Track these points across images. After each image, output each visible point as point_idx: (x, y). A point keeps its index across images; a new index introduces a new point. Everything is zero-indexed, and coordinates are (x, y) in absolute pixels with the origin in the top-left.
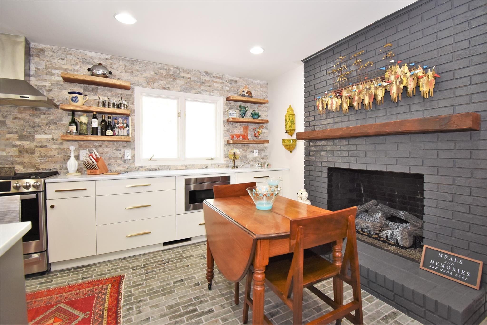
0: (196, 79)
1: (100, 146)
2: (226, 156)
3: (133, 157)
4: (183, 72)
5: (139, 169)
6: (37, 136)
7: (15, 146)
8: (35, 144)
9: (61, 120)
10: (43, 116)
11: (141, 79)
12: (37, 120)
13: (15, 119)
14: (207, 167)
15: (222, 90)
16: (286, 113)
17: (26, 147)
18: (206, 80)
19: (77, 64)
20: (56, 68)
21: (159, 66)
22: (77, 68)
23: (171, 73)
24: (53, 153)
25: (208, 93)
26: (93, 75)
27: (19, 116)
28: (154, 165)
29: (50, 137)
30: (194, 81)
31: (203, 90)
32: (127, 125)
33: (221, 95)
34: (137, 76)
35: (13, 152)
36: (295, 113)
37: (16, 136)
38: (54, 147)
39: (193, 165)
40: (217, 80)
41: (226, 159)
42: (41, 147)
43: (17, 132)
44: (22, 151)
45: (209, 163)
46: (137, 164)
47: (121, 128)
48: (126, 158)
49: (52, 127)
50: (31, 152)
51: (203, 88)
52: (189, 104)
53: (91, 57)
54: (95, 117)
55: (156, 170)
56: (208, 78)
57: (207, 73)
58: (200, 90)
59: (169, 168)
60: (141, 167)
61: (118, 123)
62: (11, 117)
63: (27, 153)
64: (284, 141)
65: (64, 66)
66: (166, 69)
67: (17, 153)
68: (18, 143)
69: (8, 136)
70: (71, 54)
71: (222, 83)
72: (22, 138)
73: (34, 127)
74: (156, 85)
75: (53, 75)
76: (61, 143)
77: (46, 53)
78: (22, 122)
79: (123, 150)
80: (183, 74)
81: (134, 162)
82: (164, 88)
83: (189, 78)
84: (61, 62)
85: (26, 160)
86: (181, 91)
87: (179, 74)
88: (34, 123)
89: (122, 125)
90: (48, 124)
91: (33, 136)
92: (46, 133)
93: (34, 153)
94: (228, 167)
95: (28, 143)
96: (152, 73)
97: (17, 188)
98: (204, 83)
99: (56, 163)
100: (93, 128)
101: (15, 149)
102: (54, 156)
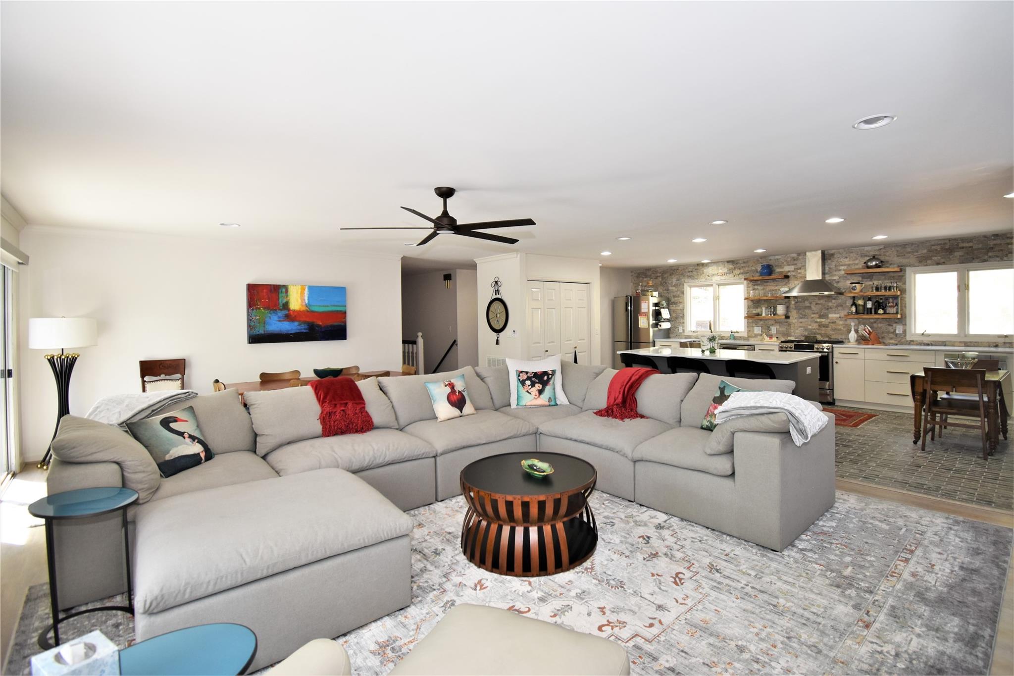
0: (980, 246)
1: (875, 322)
3: (905, 331)
4: (963, 242)
5: (911, 342)
6: (830, 316)
7: (816, 322)
8: (829, 321)
9: (846, 303)
10: (833, 301)
11: (912, 260)
12: (830, 304)
13: (816, 304)
14: (996, 346)
17: (823, 323)
18: (995, 245)
19: (857, 259)
20: (842, 265)
21: (933, 243)
22: (857, 262)
23: (947, 247)
24: (840, 327)
25: (998, 259)
26: (868, 267)
27: (819, 302)
28: (926, 340)
29: (838, 316)
30: (978, 249)
31: (990, 257)
32: (897, 305)
34: (908, 258)
35: (815, 326)
37: (817, 316)
38: (841, 323)
39: (976, 342)
42: (833, 323)
43: (817, 313)
44: (821, 325)
46: (908, 338)
47: (891, 307)
48: (897, 332)
49: (839, 308)
50: (826, 326)
51: (990, 254)
53: (867, 251)
54: (870, 299)
55: (928, 345)
56: (998, 242)
58: (986, 257)
60: (913, 341)
61: (889, 303)
62: (814, 303)
63: (824, 327)
65: (847, 263)
66: (940, 244)
67: (817, 327)
68: (818, 320)
69: (813, 316)
70: (852, 252)
72: (821, 317)
73: (828, 309)
74: (929, 262)
75: (840, 270)
76: (846, 320)
77: (835, 256)
78: (821, 306)
79: (894, 325)
80: (961, 245)
81: (905, 336)
82: (938, 264)
83: (971, 247)
84: (846, 259)
85: (823, 332)
86: (960, 263)
87: (957, 245)
88: (828, 306)
89: (892, 304)
90: (837, 307)
91: (828, 315)
92: (835, 313)
93: (827, 327)
95: (824, 320)
96: (925, 251)
97: (818, 348)
98: (992, 248)
99: (842, 334)
100: (868, 308)
101: (817, 324)
102: (840, 329)
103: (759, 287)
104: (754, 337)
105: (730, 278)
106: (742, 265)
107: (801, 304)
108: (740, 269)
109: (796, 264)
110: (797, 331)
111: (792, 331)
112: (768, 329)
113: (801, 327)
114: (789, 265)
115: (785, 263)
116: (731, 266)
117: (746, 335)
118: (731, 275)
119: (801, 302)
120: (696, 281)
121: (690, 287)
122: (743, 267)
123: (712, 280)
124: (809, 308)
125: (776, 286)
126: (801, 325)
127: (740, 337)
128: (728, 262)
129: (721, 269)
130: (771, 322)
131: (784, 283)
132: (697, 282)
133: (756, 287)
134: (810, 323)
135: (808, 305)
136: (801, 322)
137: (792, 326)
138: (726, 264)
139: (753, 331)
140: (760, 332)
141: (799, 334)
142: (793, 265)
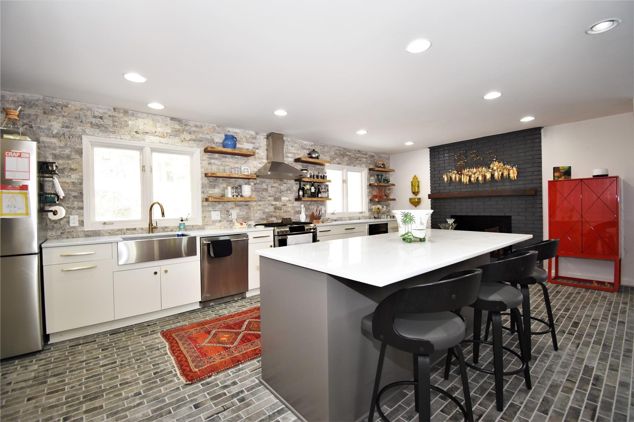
0: (354, 156)
1: (310, 204)
2: (370, 210)
3: (325, 211)
4: (348, 152)
5: (327, 220)
6: (283, 198)
7: (272, 205)
8: (281, 203)
9: (293, 188)
10: (284, 185)
11: (328, 158)
12: (282, 188)
13: (272, 187)
14: (360, 219)
15: (367, 163)
16: (411, 180)
17: (278, 206)
18: (359, 157)
19: (298, 150)
20: (290, 153)
21: (336, 148)
22: (299, 152)
23: (342, 153)
24: (289, 209)
25: (359, 166)
26: (311, 157)
28: (334, 217)
29: (287, 199)
30: (353, 158)
31: (357, 164)
32: (328, 190)
33: (366, 167)
34: (326, 156)
35: (271, 209)
36: (419, 180)
37: (273, 198)
38: (290, 205)
39: (353, 217)
40: (364, 156)
41: (369, 213)
42: (284, 205)
43: (273, 196)
44: (276, 208)
45: (361, 215)
46: (326, 217)
47: (324, 192)
48: (322, 212)
49: (289, 192)
51: (357, 162)
52: (349, 173)
53: (305, 145)
54: (313, 185)
55: (336, 220)
57: (359, 151)
58: (355, 164)
59: (341, 219)
60: (328, 218)
61: (322, 189)
62: (270, 186)
63: (278, 209)
64: (410, 199)
65: (293, 151)
66: (339, 150)
67: (273, 210)
68: (274, 203)
69: (269, 198)
70: (296, 143)
71: (367, 158)
72: (276, 199)
73: (281, 192)
74: (335, 162)
78: (275, 189)
79: (321, 207)
80: (348, 153)
81: (324, 215)
82: (339, 164)
83: (350, 156)
84: (292, 148)
85: (278, 214)
86: (347, 165)
87: (346, 153)
88: (281, 189)
89: (324, 190)
90: (287, 190)
91: (281, 198)
92: (286, 196)
93: (281, 210)
94: (370, 218)
95: (278, 203)
96: (333, 153)
97: (307, 229)
98: (357, 158)
99: (291, 216)
100: (312, 192)
101: (273, 207)
102: (289, 212)
103: (216, 162)
104: (210, 225)
105: (174, 143)
106: (193, 129)
107: (259, 186)
108: (190, 133)
109: (254, 143)
110: (256, 215)
111: (252, 215)
112: (227, 214)
113: (259, 210)
114: (248, 142)
115: (244, 139)
116: (177, 126)
117: (200, 223)
118: (177, 140)
119: (259, 184)
120: (112, 136)
121: (94, 144)
122: (194, 132)
123: (143, 140)
124: (266, 190)
125: (236, 163)
126: (259, 208)
127: (193, 226)
128: (172, 119)
129: (161, 127)
130: (230, 205)
131: (243, 161)
132: (112, 139)
133: (212, 161)
134: (267, 206)
135: (266, 187)
136: (260, 205)
137: (252, 209)
138: (169, 121)
139: (210, 217)
140: (219, 218)
141: (258, 218)
142: (251, 143)
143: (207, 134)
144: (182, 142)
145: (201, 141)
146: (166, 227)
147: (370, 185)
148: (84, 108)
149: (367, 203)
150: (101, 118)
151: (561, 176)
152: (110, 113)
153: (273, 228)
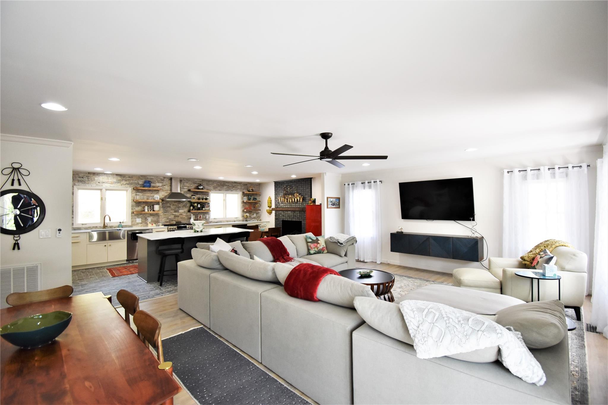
0: (231, 185)
1: (197, 214)
2: (243, 216)
3: (209, 217)
4: (226, 183)
5: (211, 222)
6: (180, 211)
7: (173, 214)
8: (179, 214)
10: (181, 204)
11: (212, 188)
12: (180, 205)
13: (173, 205)
14: (235, 221)
15: (241, 189)
16: (268, 199)
17: (176, 215)
18: (235, 185)
19: (191, 184)
20: (185, 186)
21: (218, 182)
22: (191, 185)
23: (222, 184)
25: (235, 191)
26: (198, 189)
27: (174, 204)
28: (216, 221)
29: (183, 211)
30: (230, 186)
31: (233, 190)
32: (209, 206)
33: (240, 191)
34: (210, 186)
35: (172, 217)
36: (271, 199)
37: (173, 211)
38: (185, 214)
39: (230, 220)
40: (239, 185)
41: (242, 218)
42: (181, 215)
43: (174, 210)
44: (175, 216)
45: (236, 219)
47: (207, 207)
48: (207, 218)
50: (178, 216)
51: (234, 189)
52: (227, 195)
53: (196, 181)
54: (199, 204)
55: (216, 222)
56: (235, 184)
57: (235, 182)
59: (221, 222)
60: (211, 221)
61: (206, 205)
62: (172, 205)
63: (177, 217)
64: (267, 210)
65: (188, 186)
66: (220, 183)
68: (174, 213)
69: (171, 211)
70: (190, 181)
71: (241, 186)
72: (175, 212)
73: (179, 208)
74: (217, 189)
75: (184, 189)
76: (187, 213)
77: (182, 181)
78: (175, 206)
79: (206, 215)
81: (209, 219)
82: (219, 190)
83: (229, 185)
84: (187, 184)
85: (175, 220)
86: (226, 191)
87: (225, 184)
89: (207, 206)
90: (183, 206)
91: (179, 211)
92: (182, 210)
93: (179, 217)
94: (243, 221)
95: (177, 213)
96: (216, 185)
97: (188, 227)
98: (234, 187)
99: (185, 220)
100: (198, 208)
101: (173, 215)
102: (184, 218)
103: (140, 194)
104: (136, 225)
105: (118, 186)
106: (128, 179)
107: (165, 205)
108: (126, 181)
109: (162, 183)
110: (163, 220)
111: (160, 220)
112: (145, 220)
113: (165, 217)
114: (158, 183)
115: (156, 181)
116: (119, 178)
117: (130, 224)
118: (119, 184)
119: (165, 204)
120: (87, 185)
121: (78, 189)
122: (128, 180)
123: (102, 186)
124: (170, 207)
125: (151, 194)
126: (165, 216)
127: (126, 226)
128: (117, 175)
129: (111, 179)
130: (147, 215)
131: (156, 193)
132: (88, 186)
133: (138, 193)
134: (170, 215)
135: (169, 205)
136: (165, 215)
137: (160, 217)
138: (115, 176)
139: (136, 221)
140: (141, 222)
141: (164, 221)
142: (161, 183)
143: (135, 180)
144: (122, 185)
145: (132, 184)
146: (112, 226)
147: (243, 202)
148: (75, 174)
149: (241, 212)
150: (82, 177)
151: (311, 203)
152: (87, 175)
153: (167, 227)
